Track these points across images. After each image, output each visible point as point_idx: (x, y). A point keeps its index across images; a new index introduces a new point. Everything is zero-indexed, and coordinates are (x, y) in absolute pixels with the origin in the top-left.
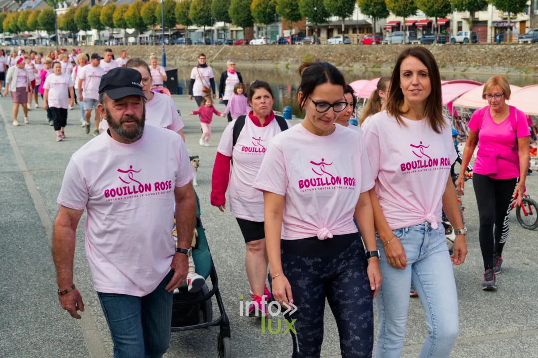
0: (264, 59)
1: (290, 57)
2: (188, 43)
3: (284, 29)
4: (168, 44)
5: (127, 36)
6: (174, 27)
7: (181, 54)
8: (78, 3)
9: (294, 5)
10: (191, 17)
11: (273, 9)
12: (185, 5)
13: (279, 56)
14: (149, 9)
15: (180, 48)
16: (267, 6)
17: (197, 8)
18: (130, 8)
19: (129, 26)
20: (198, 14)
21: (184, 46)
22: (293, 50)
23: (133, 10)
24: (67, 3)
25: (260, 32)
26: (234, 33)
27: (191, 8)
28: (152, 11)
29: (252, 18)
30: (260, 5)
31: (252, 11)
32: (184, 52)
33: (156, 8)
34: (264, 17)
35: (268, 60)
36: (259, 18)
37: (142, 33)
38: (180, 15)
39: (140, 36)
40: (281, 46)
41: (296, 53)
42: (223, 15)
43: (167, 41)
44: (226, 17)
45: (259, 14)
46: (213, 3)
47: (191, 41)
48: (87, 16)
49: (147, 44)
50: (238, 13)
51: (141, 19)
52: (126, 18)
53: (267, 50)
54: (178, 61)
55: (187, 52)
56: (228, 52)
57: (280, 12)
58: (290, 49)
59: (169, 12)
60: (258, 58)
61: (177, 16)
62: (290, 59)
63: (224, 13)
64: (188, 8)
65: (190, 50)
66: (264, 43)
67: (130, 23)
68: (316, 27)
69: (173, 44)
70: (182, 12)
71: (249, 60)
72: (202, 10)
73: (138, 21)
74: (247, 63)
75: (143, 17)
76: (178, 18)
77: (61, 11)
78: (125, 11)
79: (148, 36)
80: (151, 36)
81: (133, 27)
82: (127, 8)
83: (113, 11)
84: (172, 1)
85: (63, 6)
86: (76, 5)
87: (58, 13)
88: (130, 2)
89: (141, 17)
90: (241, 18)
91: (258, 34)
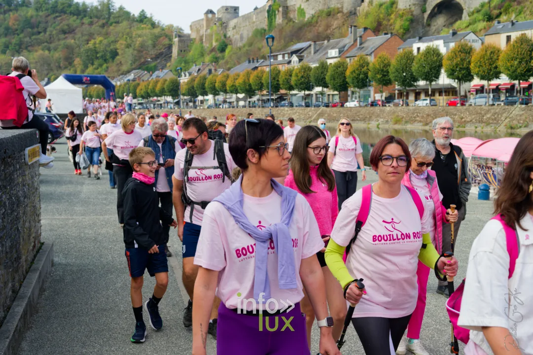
0: (357, 120)
1: (381, 118)
2: (290, 106)
3: (376, 92)
4: (273, 107)
5: (238, 100)
6: (278, 91)
9: (385, 72)
10: (293, 83)
11: (366, 74)
12: (288, 72)
13: (370, 117)
14: (257, 77)
15: (283, 110)
16: (361, 72)
17: (299, 75)
18: (241, 76)
19: (240, 91)
20: (299, 81)
21: (286, 109)
22: (383, 111)
23: (243, 78)
24: (188, 73)
25: (354, 96)
26: (331, 96)
27: (293, 75)
28: (259, 78)
29: (347, 83)
30: (354, 71)
31: (347, 77)
33: (263, 76)
34: (358, 82)
35: (360, 120)
36: (353, 83)
37: (250, 98)
38: (284, 81)
39: (249, 100)
40: (372, 108)
41: (386, 114)
42: (321, 82)
43: (272, 104)
44: (323, 83)
45: (353, 79)
46: (312, 71)
47: (292, 104)
48: (205, 84)
49: (255, 106)
50: (334, 79)
51: (250, 85)
52: (237, 85)
53: (360, 112)
55: (289, 114)
56: (325, 113)
57: (373, 78)
59: (274, 79)
61: (281, 82)
62: (381, 120)
63: (322, 79)
64: (291, 76)
65: (291, 112)
66: (357, 105)
67: (241, 90)
68: (405, 90)
69: (277, 107)
70: (286, 79)
72: (302, 77)
73: (247, 87)
75: (252, 84)
76: (282, 84)
77: (184, 79)
78: (237, 79)
79: (256, 100)
80: (258, 100)
81: (243, 93)
82: (239, 76)
83: (227, 79)
84: (277, 70)
85: (185, 76)
86: (196, 74)
87: (181, 81)
88: (241, 71)
89: (250, 84)
90: (337, 83)
91: (352, 98)
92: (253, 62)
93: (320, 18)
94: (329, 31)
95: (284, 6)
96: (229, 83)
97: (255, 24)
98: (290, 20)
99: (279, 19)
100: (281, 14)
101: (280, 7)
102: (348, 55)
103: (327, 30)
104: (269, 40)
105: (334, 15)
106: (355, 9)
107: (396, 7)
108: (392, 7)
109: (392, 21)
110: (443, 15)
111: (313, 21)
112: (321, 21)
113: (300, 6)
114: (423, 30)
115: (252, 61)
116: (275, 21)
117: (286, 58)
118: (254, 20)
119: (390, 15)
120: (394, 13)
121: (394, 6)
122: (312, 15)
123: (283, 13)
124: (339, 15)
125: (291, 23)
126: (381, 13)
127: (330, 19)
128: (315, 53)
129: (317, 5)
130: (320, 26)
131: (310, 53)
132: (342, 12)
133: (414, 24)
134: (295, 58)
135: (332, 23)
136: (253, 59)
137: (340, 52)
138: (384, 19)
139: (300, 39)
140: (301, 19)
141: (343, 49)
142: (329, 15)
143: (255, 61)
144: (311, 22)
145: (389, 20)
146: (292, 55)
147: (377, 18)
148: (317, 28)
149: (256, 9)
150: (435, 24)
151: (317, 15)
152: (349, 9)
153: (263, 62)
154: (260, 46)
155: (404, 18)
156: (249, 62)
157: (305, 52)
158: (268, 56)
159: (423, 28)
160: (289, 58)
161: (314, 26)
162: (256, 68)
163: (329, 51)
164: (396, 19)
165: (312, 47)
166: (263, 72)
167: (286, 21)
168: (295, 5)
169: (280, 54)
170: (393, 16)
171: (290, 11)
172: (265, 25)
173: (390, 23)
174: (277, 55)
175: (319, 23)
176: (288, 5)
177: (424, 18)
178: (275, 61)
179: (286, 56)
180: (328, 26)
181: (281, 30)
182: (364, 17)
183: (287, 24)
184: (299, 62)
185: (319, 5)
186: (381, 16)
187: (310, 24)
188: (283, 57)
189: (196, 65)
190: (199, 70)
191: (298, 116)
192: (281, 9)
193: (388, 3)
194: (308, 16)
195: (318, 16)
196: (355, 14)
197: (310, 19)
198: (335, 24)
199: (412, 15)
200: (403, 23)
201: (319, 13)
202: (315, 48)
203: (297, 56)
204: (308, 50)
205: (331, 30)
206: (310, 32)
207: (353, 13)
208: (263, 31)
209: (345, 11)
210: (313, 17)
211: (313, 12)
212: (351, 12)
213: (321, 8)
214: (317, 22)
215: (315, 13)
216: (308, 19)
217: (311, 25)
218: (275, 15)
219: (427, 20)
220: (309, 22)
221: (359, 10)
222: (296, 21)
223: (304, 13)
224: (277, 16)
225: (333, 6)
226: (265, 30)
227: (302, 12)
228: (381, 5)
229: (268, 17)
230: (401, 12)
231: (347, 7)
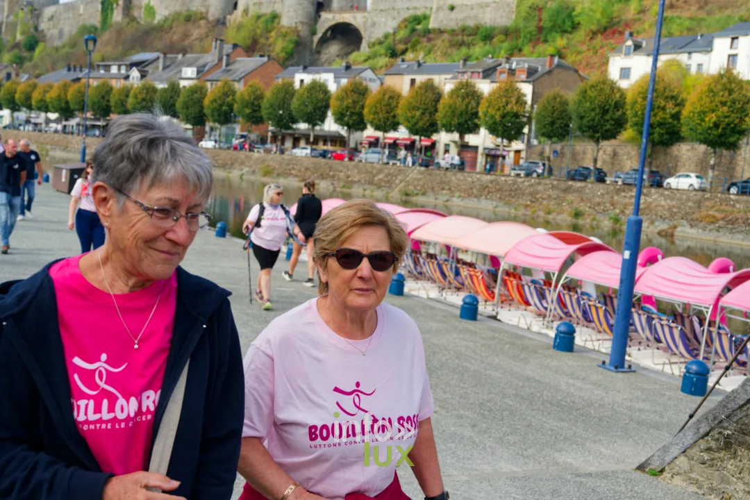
1: (247, 166)
5: (48, 121)
6: (108, 116)
9: (256, 106)
11: (231, 106)
12: (123, 91)
13: (232, 164)
14: (79, 92)
16: (224, 103)
17: (139, 96)
18: (55, 89)
19: (51, 109)
20: (138, 104)
22: (249, 158)
23: (59, 91)
25: (214, 133)
27: (132, 92)
28: (81, 94)
29: (204, 115)
30: (215, 100)
31: (205, 107)
33: (87, 92)
34: (219, 115)
35: (218, 167)
36: (213, 116)
37: (67, 120)
38: (116, 103)
40: (236, 152)
41: (254, 162)
42: (170, 109)
43: (97, 133)
44: (173, 110)
45: (213, 111)
49: (72, 133)
50: (187, 108)
51: (67, 103)
52: (48, 100)
53: (218, 155)
57: (239, 112)
58: (247, 157)
59: (103, 97)
61: (112, 104)
62: (246, 169)
63: (171, 105)
64: (127, 96)
66: (217, 146)
67: (54, 107)
68: (280, 133)
70: (120, 100)
72: (144, 100)
73: (63, 105)
75: (70, 101)
76: (115, 107)
78: (48, 92)
79: (74, 124)
80: (78, 125)
81: (56, 111)
82: (51, 87)
83: (33, 90)
84: (108, 85)
88: (55, 81)
89: (68, 101)
90: (191, 114)
91: (210, 136)
92: (75, 70)
93: (175, 24)
94: (186, 43)
97: (82, 17)
98: (133, 19)
99: (117, 16)
100: (120, 9)
102: (209, 77)
103: (183, 40)
105: (195, 22)
106: (225, 18)
107: (279, 23)
108: (273, 21)
109: (271, 40)
110: (337, 41)
111: (166, 26)
112: (176, 27)
113: (149, 2)
114: (311, 58)
115: (72, 69)
116: (111, 18)
117: (123, 71)
118: (81, 12)
119: (270, 32)
120: (276, 30)
121: (276, 21)
122: (165, 16)
123: (124, 9)
124: (202, 21)
125: (134, 24)
126: (258, 27)
127: (189, 25)
128: (165, 68)
129: (173, 5)
130: (174, 33)
131: (157, 67)
132: (206, 18)
133: (300, 48)
134: (135, 73)
135: (192, 31)
136: (75, 66)
137: (198, 72)
138: (261, 36)
139: (146, 48)
140: (149, 20)
141: (202, 69)
142: (189, 21)
143: (78, 69)
144: (163, 26)
145: (268, 39)
146: (131, 68)
147: (253, 33)
148: (170, 35)
150: (327, 51)
151: (171, 18)
152: (216, 16)
153: (89, 72)
155: (288, 38)
156: (69, 70)
157: (151, 66)
158: (98, 66)
159: (311, 56)
160: (127, 71)
161: (167, 33)
162: (78, 80)
163: (184, 69)
164: (276, 39)
165: (161, 61)
166: (88, 86)
167: (127, 20)
169: (114, 65)
170: (273, 34)
171: (134, 6)
172: (96, 20)
173: (269, 43)
174: (110, 66)
175: (174, 29)
177: (312, 42)
178: (107, 73)
179: (123, 68)
180: (186, 35)
181: (120, 31)
182: (235, 30)
183: (128, 23)
184: (141, 79)
186: (258, 31)
187: (160, 29)
188: (119, 69)
192: (121, 2)
193: (269, 16)
194: (158, 18)
195: (173, 20)
196: (224, 23)
197: (161, 22)
198: (196, 33)
199: (298, 36)
200: (285, 44)
201: (174, 16)
202: (164, 62)
203: (139, 71)
204: (155, 64)
205: (190, 41)
206: (161, 39)
207: (221, 22)
208: (93, 29)
209: (211, 18)
210: (166, 19)
211: (166, 13)
212: (218, 21)
213: (177, 8)
214: (171, 28)
215: (170, 15)
216: (159, 21)
217: (162, 31)
218: (112, 10)
219: (317, 46)
220: (160, 26)
221: (230, 20)
222: (142, 22)
223: (154, 13)
224: (115, 11)
225: (194, 9)
226: (96, 28)
227: (151, 11)
228: (259, 17)
229: (102, 10)
230: (284, 30)
231: (214, 13)
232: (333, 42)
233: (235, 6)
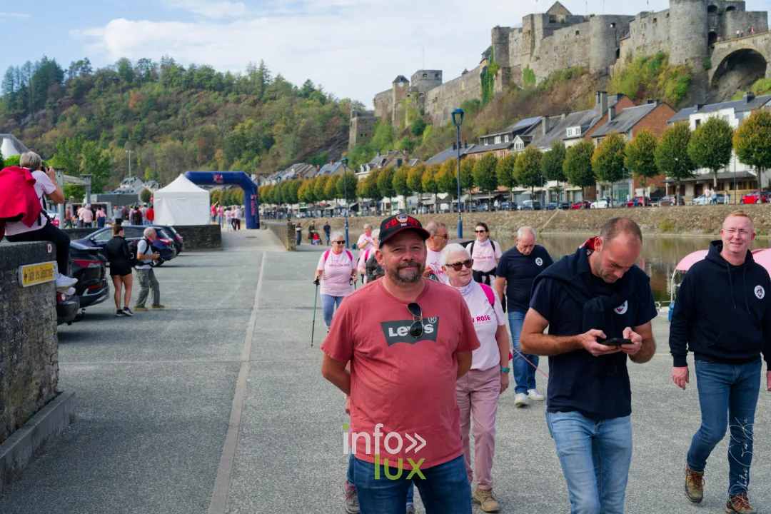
1: (643, 223)
2: (513, 208)
3: (636, 187)
4: (488, 211)
5: (439, 201)
6: (496, 189)
7: (503, 223)
8: (382, 165)
9: (648, 156)
10: (515, 176)
11: (620, 161)
12: (508, 161)
14: (465, 169)
15: (502, 215)
16: (613, 158)
17: (524, 164)
18: (442, 169)
19: (441, 189)
20: (524, 172)
21: (506, 213)
22: (647, 213)
23: (446, 170)
24: (369, 165)
25: (605, 192)
26: (571, 194)
27: (515, 164)
28: (468, 170)
29: (593, 174)
30: (603, 157)
31: (593, 166)
32: (508, 220)
33: (473, 167)
34: (609, 172)
36: (602, 174)
37: (456, 198)
38: (502, 174)
39: (454, 201)
40: (630, 210)
41: (651, 218)
42: (556, 173)
43: (486, 207)
44: (559, 174)
45: (602, 169)
46: (543, 157)
47: (516, 206)
48: (392, 180)
49: (462, 211)
50: (575, 169)
51: (455, 181)
52: (437, 180)
54: (499, 231)
55: (511, 220)
56: (562, 219)
57: (630, 166)
59: (489, 170)
60: (600, 226)
61: (498, 176)
63: (557, 168)
64: (512, 165)
65: (514, 217)
67: (441, 187)
68: (678, 182)
69: (493, 210)
70: (505, 170)
71: (588, 228)
72: (529, 166)
73: (451, 183)
74: (587, 232)
76: (500, 178)
77: (363, 175)
78: (437, 172)
79: (464, 201)
80: (467, 201)
81: (445, 191)
82: (439, 168)
83: (422, 173)
84: (493, 158)
85: (365, 170)
86: (380, 167)
87: (360, 177)
88: (442, 161)
89: (456, 179)
90: (578, 174)
91: (602, 196)
92: (460, 147)
93: (556, 82)
94: (569, 101)
95: (505, 68)
96: (425, 178)
97: (464, 94)
98: (514, 87)
99: (498, 87)
100: (500, 78)
101: (498, 68)
102: (594, 134)
103: (566, 100)
104: (456, 116)
105: (576, 78)
106: (607, 69)
107: (667, 64)
108: (660, 63)
109: (660, 83)
110: (736, 72)
111: (546, 87)
112: (558, 87)
113: (528, 66)
114: (707, 95)
115: (458, 146)
116: (492, 89)
117: (507, 141)
118: (463, 89)
119: (658, 75)
120: (664, 72)
121: (664, 61)
122: (545, 78)
123: (503, 79)
124: (583, 77)
125: (515, 91)
126: (645, 73)
127: (571, 83)
128: (546, 133)
129: (552, 65)
130: (556, 94)
131: (541, 131)
132: (588, 73)
133: (694, 86)
134: (518, 141)
135: (574, 88)
136: (460, 143)
137: (583, 130)
138: (648, 81)
139: (528, 113)
140: (529, 84)
141: (586, 126)
142: (569, 78)
143: (463, 146)
144: (544, 89)
145: (656, 82)
146: (514, 137)
147: (639, 79)
148: (551, 96)
149: (465, 72)
150: (726, 85)
151: (551, 79)
152: (598, 68)
153: (474, 147)
154: (471, 125)
155: (679, 78)
156: (455, 148)
157: (534, 131)
158: (482, 139)
159: (707, 92)
160: (510, 140)
161: (548, 95)
162: (464, 155)
163: (568, 129)
164: (666, 81)
165: (544, 123)
166: (473, 161)
167: (508, 88)
168: (520, 65)
169: (498, 135)
170: (661, 76)
171: (514, 74)
172: (478, 95)
173: (658, 86)
174: (493, 137)
175: (555, 90)
176: (511, 66)
177: (708, 77)
178: (491, 145)
179: (507, 137)
180: (568, 94)
181: (501, 101)
182: (619, 79)
183: (509, 92)
184: (525, 146)
185: (554, 64)
186: (645, 76)
187: (542, 92)
188: (503, 140)
189: (380, 155)
190: (384, 161)
191: (523, 222)
192: (500, 72)
193: (655, 58)
194: (538, 81)
195: (554, 80)
196: (607, 74)
197: (542, 84)
198: (578, 90)
199: (690, 73)
200: (676, 85)
201: (554, 76)
202: (547, 126)
203: (522, 138)
204: (538, 129)
205: (573, 98)
206: (543, 102)
207: (604, 74)
208: (475, 104)
209: (592, 71)
210: (546, 81)
211: (546, 74)
212: (601, 73)
213: (557, 68)
214: (552, 89)
215: (550, 75)
216: (540, 84)
217: (543, 94)
218: (492, 80)
219: (713, 81)
220: (541, 89)
221: (613, 69)
222: (522, 88)
223: (534, 76)
224: (495, 82)
225: (574, 65)
226: (478, 102)
227: (530, 75)
228: (644, 61)
229: (482, 83)
230: (673, 70)
231: (595, 66)
232: (733, 73)
233: (618, 53)
